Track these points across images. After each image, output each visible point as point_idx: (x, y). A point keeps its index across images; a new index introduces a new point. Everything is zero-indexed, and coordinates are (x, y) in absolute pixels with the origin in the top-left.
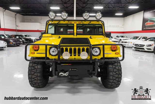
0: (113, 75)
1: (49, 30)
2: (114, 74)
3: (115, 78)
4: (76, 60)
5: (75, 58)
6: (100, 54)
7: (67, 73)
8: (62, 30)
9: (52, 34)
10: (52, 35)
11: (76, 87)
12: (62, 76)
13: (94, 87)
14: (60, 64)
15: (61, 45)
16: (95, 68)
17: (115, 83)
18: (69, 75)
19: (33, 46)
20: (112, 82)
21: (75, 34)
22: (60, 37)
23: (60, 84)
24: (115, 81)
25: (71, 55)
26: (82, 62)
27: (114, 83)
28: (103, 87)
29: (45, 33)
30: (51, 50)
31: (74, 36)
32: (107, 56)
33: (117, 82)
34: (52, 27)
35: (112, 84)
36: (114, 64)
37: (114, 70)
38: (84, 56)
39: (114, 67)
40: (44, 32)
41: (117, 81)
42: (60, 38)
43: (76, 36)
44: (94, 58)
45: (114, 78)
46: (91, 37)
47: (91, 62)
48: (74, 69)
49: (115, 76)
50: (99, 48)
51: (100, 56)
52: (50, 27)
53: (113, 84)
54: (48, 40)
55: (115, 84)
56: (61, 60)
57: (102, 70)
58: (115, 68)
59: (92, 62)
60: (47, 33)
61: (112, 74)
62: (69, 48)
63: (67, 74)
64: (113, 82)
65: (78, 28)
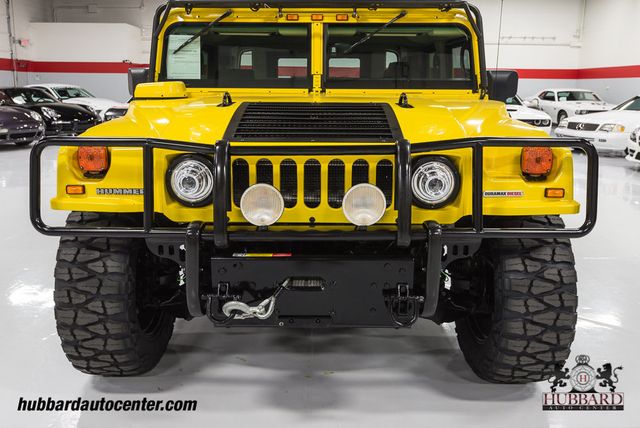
0: (528, 313)
1: (171, 58)
2: (531, 310)
3: (539, 329)
4: (317, 228)
5: (312, 219)
6: (454, 197)
7: (267, 301)
8: (246, 60)
9: (189, 83)
10: (189, 90)
11: (322, 373)
12: (241, 317)
13: (417, 371)
14: (226, 252)
15: (233, 144)
16: (425, 273)
17: (538, 356)
18: (279, 314)
19: (76, 148)
20: (520, 350)
21: (317, 82)
22: (227, 101)
23: (234, 357)
24: (535, 347)
25: (290, 204)
26: (354, 244)
27: (532, 356)
28: (469, 372)
29: (147, 76)
30: (176, 171)
31: (310, 91)
32: (494, 209)
33: (550, 354)
34: (187, 43)
35: (518, 360)
36: (533, 255)
37: (531, 285)
38: (365, 208)
39: (533, 267)
40: (146, 71)
41: (547, 347)
42: (231, 103)
43: (323, 91)
44: (419, 217)
45: (533, 330)
46: (403, 97)
47: (404, 241)
48: (307, 279)
49: (536, 319)
50: (452, 163)
51: (457, 205)
52: (176, 41)
53: (524, 360)
54: (167, 118)
55: (534, 361)
56: (231, 228)
57: (466, 285)
58: (539, 275)
59: (412, 242)
60: (163, 77)
61: (523, 310)
62: (276, 161)
63: (267, 307)
64: (524, 353)
65: (334, 50)
